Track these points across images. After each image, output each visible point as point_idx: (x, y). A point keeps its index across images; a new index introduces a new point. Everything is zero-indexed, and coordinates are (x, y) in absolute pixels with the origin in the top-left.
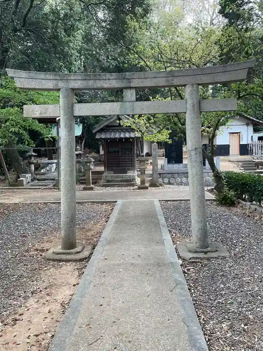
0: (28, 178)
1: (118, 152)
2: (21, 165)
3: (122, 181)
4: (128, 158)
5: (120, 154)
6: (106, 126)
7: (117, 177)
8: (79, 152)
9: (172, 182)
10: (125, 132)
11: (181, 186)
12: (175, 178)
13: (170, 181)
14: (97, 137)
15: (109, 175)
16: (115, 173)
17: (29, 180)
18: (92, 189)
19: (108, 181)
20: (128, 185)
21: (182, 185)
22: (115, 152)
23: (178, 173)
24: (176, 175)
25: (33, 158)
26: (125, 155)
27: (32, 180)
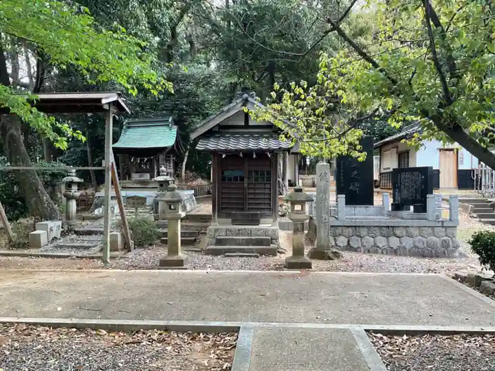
0: (54, 229)
1: (242, 179)
2: (42, 202)
3: (248, 242)
4: (262, 191)
5: (246, 185)
6: (218, 125)
7: (239, 232)
8: (165, 177)
9: (356, 246)
10: (257, 138)
11: (374, 255)
12: (361, 237)
13: (351, 243)
14: (200, 147)
15: (221, 226)
16: (234, 222)
17: (56, 232)
18: (179, 264)
19: (219, 242)
20: (262, 253)
21: (376, 252)
22: (236, 178)
23: (369, 227)
24: (364, 232)
25: (75, 188)
26: (257, 186)
27: (63, 234)
